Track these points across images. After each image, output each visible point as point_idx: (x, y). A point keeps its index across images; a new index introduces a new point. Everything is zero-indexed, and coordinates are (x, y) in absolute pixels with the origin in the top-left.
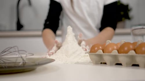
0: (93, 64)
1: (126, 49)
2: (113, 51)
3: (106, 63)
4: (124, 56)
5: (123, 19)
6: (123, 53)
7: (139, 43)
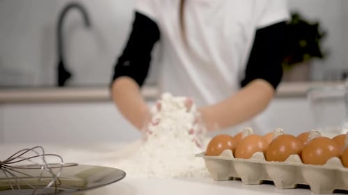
0: (212, 180)
1: (282, 149)
2: (254, 154)
3: (239, 179)
4: (276, 166)
5: (306, 56)
6: (275, 160)
7: (312, 137)
